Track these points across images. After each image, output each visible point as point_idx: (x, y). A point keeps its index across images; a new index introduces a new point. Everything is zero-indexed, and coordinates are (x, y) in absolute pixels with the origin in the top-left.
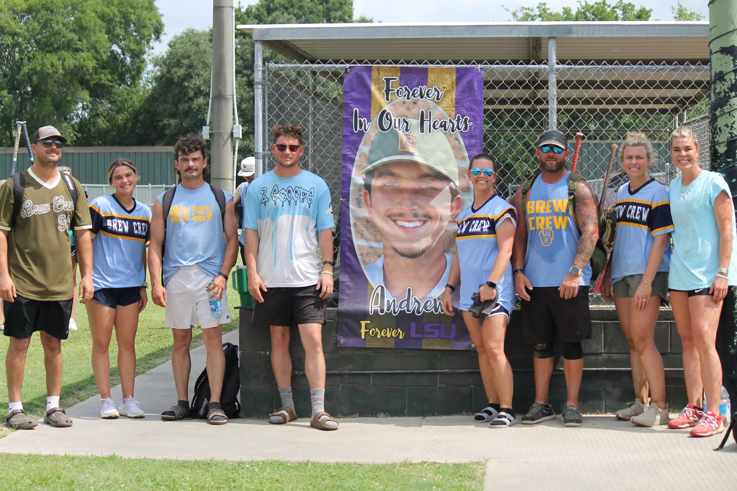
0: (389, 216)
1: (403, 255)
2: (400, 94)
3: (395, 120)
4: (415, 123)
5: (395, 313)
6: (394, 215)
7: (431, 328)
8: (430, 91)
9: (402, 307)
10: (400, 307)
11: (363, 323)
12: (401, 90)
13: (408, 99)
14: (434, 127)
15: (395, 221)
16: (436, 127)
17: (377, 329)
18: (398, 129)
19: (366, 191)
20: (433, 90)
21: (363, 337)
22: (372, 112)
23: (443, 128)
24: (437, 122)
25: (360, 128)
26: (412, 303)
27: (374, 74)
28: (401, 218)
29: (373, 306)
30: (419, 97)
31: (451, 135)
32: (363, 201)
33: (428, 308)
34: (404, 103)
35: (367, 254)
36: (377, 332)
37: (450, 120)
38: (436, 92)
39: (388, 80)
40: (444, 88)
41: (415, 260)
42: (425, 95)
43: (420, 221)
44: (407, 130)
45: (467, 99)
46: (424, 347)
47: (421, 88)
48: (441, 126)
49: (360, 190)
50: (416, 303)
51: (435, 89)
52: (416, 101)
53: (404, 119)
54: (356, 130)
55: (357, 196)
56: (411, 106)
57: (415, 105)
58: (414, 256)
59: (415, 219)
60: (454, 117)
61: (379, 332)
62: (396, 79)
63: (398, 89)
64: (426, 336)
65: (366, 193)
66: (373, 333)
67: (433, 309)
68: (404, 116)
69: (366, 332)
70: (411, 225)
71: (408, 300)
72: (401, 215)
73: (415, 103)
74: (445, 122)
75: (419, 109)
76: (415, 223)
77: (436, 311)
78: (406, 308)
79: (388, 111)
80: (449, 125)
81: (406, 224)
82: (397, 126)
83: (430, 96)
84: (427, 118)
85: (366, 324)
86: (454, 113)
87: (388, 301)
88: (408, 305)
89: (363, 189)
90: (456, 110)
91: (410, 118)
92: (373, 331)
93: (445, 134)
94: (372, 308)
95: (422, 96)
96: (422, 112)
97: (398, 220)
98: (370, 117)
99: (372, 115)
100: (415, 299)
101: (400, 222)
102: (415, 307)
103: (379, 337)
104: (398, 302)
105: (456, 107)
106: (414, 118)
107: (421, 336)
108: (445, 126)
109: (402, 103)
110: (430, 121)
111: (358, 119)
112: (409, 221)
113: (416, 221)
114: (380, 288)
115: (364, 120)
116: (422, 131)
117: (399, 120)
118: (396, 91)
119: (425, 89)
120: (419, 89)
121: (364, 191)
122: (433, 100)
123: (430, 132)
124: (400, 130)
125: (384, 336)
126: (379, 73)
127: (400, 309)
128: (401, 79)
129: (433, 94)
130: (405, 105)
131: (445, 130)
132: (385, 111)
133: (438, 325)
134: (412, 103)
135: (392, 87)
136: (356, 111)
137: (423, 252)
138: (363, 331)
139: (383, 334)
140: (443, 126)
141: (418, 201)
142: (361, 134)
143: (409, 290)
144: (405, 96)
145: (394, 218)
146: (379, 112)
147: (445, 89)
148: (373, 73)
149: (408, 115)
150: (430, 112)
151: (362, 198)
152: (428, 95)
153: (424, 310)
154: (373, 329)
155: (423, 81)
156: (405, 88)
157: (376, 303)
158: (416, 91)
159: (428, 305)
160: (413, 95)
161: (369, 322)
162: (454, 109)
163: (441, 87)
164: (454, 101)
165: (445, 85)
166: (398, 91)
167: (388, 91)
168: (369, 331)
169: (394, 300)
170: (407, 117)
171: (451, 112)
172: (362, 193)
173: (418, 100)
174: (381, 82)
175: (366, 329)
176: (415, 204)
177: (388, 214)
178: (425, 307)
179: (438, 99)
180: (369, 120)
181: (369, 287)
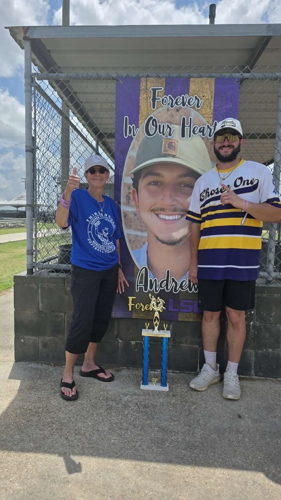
0: (153, 211)
1: (163, 242)
2: (165, 102)
3: (160, 125)
4: (177, 128)
5: (157, 292)
6: (158, 210)
7: (185, 304)
8: (192, 99)
9: (163, 286)
10: (161, 286)
11: (130, 298)
12: (165, 99)
13: (172, 106)
14: (194, 132)
15: (157, 215)
16: (196, 133)
17: (141, 304)
18: (162, 134)
19: (134, 189)
20: (194, 98)
21: (130, 309)
22: (140, 119)
23: (201, 133)
24: (196, 128)
25: (130, 133)
26: (170, 284)
27: (143, 85)
28: (163, 213)
29: (138, 285)
30: (181, 105)
31: (208, 139)
32: (132, 198)
33: (183, 288)
34: (168, 110)
35: (134, 241)
36: (142, 306)
37: (208, 126)
38: (196, 100)
39: (154, 90)
40: (204, 96)
41: (174, 246)
42: (187, 103)
43: (178, 214)
44: (170, 135)
45: (224, 107)
46: (180, 319)
47: (183, 97)
48: (200, 131)
49: (129, 188)
50: (174, 283)
51: (196, 97)
52: (178, 108)
53: (168, 125)
54: (126, 136)
55: (127, 194)
56: (174, 113)
57: (177, 113)
58: (172, 243)
59: (175, 213)
60: (211, 122)
61: (143, 306)
62: (162, 89)
63: (163, 97)
64: (181, 310)
65: (134, 191)
66: (138, 307)
67: (188, 289)
68: (167, 122)
69: (132, 306)
70: (171, 218)
71: (167, 280)
72: (162, 210)
73: (177, 110)
74: (204, 127)
75: (181, 116)
76: (174, 216)
77: (191, 289)
78: (165, 287)
79: (154, 118)
80: (207, 131)
81: (167, 217)
82: (161, 132)
83: (191, 104)
84: (187, 124)
85: (132, 299)
86: (212, 119)
87: (151, 280)
88: (167, 285)
89: (132, 187)
90: (213, 117)
91: (173, 124)
92: (138, 305)
93: (203, 138)
94: (138, 286)
95: (184, 105)
96: (184, 119)
97: (161, 214)
98: (138, 123)
99: (140, 122)
100: (173, 279)
101: (162, 215)
102: (173, 286)
103: (143, 310)
104: (159, 282)
105: (214, 114)
106: (176, 124)
107: (177, 310)
108: (203, 131)
109: (166, 110)
110: (190, 126)
111: (128, 126)
112: (169, 215)
113: (175, 215)
114: (144, 269)
115: (133, 127)
116: (183, 135)
117: (164, 125)
118: (161, 100)
119: (187, 98)
120: (181, 98)
121: (132, 189)
122: (194, 108)
123: (190, 137)
124: (164, 135)
125: (147, 309)
126: (147, 84)
127: (160, 288)
128: (165, 89)
129: (194, 101)
130: (169, 112)
131: (203, 135)
132: (151, 118)
133: (192, 302)
134: (175, 111)
135: (158, 96)
136: (126, 118)
137: (181, 240)
138: (130, 304)
139: (146, 308)
140: (202, 131)
141: (178, 198)
142: (131, 139)
143: (168, 271)
144: (169, 104)
145: (157, 212)
146: (146, 119)
147: (204, 98)
148: (141, 84)
149: (172, 121)
150: (191, 119)
151: (131, 196)
152: (189, 103)
153: (180, 289)
154: (138, 304)
155: (186, 91)
156: (170, 97)
157: (141, 282)
158: (179, 99)
159: (183, 285)
160: (176, 103)
161: (135, 298)
162: (212, 116)
163: (201, 96)
164: (212, 108)
165: (205, 94)
166: (163, 99)
167: (154, 99)
168: (135, 305)
169: (155, 280)
170: (170, 123)
171: (209, 118)
172: (131, 191)
173: (180, 108)
174: (148, 91)
175: (132, 303)
176: (175, 200)
177: (152, 208)
178: (181, 286)
179: (198, 107)
180: (137, 127)
181: (135, 268)
